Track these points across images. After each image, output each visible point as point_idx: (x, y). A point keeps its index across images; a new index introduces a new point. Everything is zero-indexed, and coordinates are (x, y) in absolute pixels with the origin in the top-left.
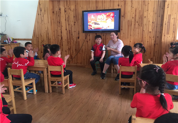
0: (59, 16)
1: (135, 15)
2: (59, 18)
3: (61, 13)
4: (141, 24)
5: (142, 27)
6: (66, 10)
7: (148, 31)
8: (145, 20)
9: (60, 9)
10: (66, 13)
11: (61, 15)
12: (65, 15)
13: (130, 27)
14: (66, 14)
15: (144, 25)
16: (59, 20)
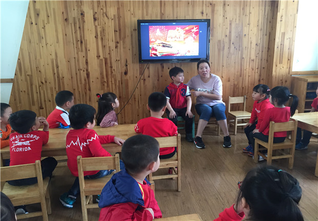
0: (79, 28)
1: (230, 32)
2: (80, 33)
3: (84, 22)
4: (239, 47)
5: (240, 52)
6: (96, 16)
7: (250, 58)
8: (245, 40)
9: (82, 14)
10: (97, 22)
11: (86, 27)
12: (94, 27)
13: (222, 52)
14: (97, 24)
15: (244, 47)
16: (81, 36)
